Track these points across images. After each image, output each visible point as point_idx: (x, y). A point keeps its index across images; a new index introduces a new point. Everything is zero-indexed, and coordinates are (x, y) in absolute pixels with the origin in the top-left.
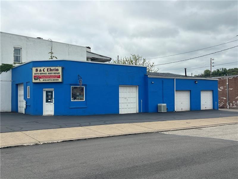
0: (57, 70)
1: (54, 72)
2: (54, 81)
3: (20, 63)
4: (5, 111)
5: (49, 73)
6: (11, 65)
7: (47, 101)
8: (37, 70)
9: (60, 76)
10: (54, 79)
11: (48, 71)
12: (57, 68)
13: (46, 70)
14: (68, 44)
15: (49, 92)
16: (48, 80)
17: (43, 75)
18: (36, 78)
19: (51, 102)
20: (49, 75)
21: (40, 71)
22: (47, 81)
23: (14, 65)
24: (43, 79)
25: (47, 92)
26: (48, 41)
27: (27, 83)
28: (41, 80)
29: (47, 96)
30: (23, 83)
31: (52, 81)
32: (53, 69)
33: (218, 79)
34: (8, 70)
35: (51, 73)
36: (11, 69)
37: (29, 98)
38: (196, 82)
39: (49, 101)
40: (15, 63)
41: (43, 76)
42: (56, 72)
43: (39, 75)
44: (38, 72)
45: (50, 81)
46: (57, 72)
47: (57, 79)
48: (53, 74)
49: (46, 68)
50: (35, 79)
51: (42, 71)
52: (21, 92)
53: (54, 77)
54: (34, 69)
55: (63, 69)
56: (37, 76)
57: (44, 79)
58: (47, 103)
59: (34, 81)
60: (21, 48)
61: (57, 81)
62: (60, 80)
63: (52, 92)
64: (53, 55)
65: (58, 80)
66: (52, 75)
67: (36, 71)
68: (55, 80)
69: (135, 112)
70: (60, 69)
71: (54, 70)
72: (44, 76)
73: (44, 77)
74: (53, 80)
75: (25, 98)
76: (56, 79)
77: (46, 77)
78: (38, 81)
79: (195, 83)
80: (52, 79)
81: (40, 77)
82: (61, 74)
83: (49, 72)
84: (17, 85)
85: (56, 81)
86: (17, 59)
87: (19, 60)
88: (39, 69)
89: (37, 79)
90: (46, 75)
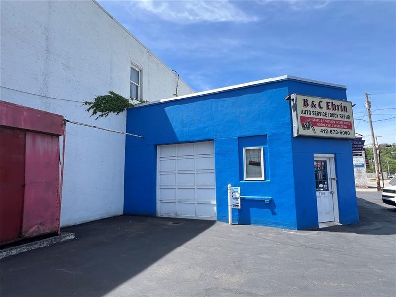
0: (346, 110)
1: (340, 113)
2: (343, 136)
5: (331, 116)
7: (317, 188)
8: (306, 103)
16: (331, 132)
17: (320, 117)
18: (306, 123)
19: (325, 189)
20: (332, 118)
21: (312, 106)
22: (329, 135)
23: (131, 102)
31: (339, 135)
32: (338, 106)
34: (119, 111)
35: (335, 115)
39: (321, 186)
40: (132, 99)
41: (320, 119)
43: (312, 116)
44: (309, 108)
45: (335, 135)
46: (345, 114)
47: (347, 130)
48: (339, 119)
49: (325, 101)
50: (304, 127)
53: (342, 125)
56: (308, 118)
57: (323, 128)
58: (318, 193)
59: (302, 131)
60: (141, 71)
65: (349, 133)
72: (323, 119)
73: (323, 123)
74: (340, 132)
78: (309, 132)
80: (338, 130)
82: (352, 120)
88: (310, 99)
89: (308, 128)
90: (325, 118)
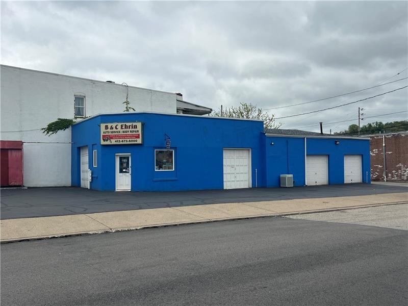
0: (136, 127)
1: (131, 129)
2: (131, 143)
3: (83, 118)
4: (63, 185)
5: (123, 132)
6: (71, 121)
7: (121, 171)
8: (106, 127)
9: (139, 135)
10: (131, 139)
11: (122, 128)
12: (134, 124)
13: (119, 127)
14: (151, 90)
15: (124, 158)
16: (122, 141)
17: (115, 134)
18: (106, 138)
19: (127, 172)
21: (111, 129)
22: (121, 143)
23: (74, 120)
24: (115, 140)
25: (121, 158)
26: (122, 85)
27: (93, 145)
28: (113, 142)
29: (121, 164)
30: (87, 146)
31: (128, 143)
32: (129, 126)
33: (371, 137)
34: (66, 128)
35: (126, 132)
36: (71, 127)
37: (96, 166)
38: (337, 142)
39: (124, 170)
40: (76, 118)
42: (133, 129)
43: (110, 134)
44: (109, 130)
45: (125, 143)
46: (135, 130)
47: (135, 139)
48: (129, 133)
49: (120, 124)
50: (104, 140)
51: (114, 128)
52: (85, 158)
53: (131, 136)
54: (103, 126)
55: (143, 125)
56: (107, 135)
57: (117, 140)
58: (121, 174)
59: (103, 143)
60: (85, 97)
61: (135, 143)
62: (139, 141)
63: (128, 158)
64: (129, 106)
65: (136, 141)
66: (127, 133)
67: (106, 129)
68: (132, 141)
69: (247, 187)
70: (139, 125)
71: (131, 127)
72: (117, 135)
73: (117, 137)
74: (130, 141)
75: (91, 167)
76: (133, 139)
77: (120, 137)
78: (108, 143)
79: (336, 144)
80: (128, 140)
81: (111, 138)
82: (140, 133)
83: (124, 130)
84: (79, 149)
85: (133, 143)
86: (79, 112)
87: (81, 113)
88: (109, 125)
89: (107, 141)
90: (119, 134)
